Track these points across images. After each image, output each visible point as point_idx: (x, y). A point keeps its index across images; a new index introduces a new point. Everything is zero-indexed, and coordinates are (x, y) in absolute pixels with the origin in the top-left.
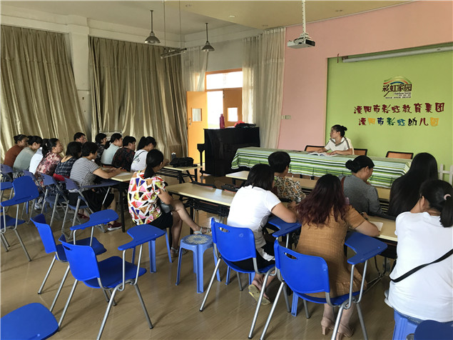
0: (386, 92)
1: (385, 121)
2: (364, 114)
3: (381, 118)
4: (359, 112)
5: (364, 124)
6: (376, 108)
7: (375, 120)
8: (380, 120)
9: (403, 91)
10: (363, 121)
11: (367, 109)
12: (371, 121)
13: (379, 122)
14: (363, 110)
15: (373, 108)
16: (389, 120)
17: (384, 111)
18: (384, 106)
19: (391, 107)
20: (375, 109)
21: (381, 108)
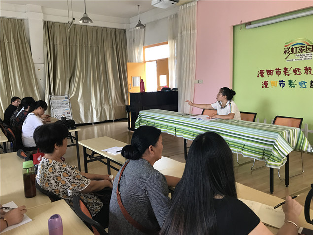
0: (287, 55)
1: (287, 83)
2: (267, 78)
3: (282, 82)
4: (262, 76)
5: (266, 87)
6: (278, 71)
7: (276, 82)
8: (282, 83)
9: (304, 53)
10: (266, 84)
11: (269, 72)
12: (273, 84)
13: (280, 84)
14: (265, 74)
15: (274, 71)
16: (290, 82)
17: (286, 74)
18: (286, 69)
19: (292, 69)
20: (276, 72)
21: (282, 71)
